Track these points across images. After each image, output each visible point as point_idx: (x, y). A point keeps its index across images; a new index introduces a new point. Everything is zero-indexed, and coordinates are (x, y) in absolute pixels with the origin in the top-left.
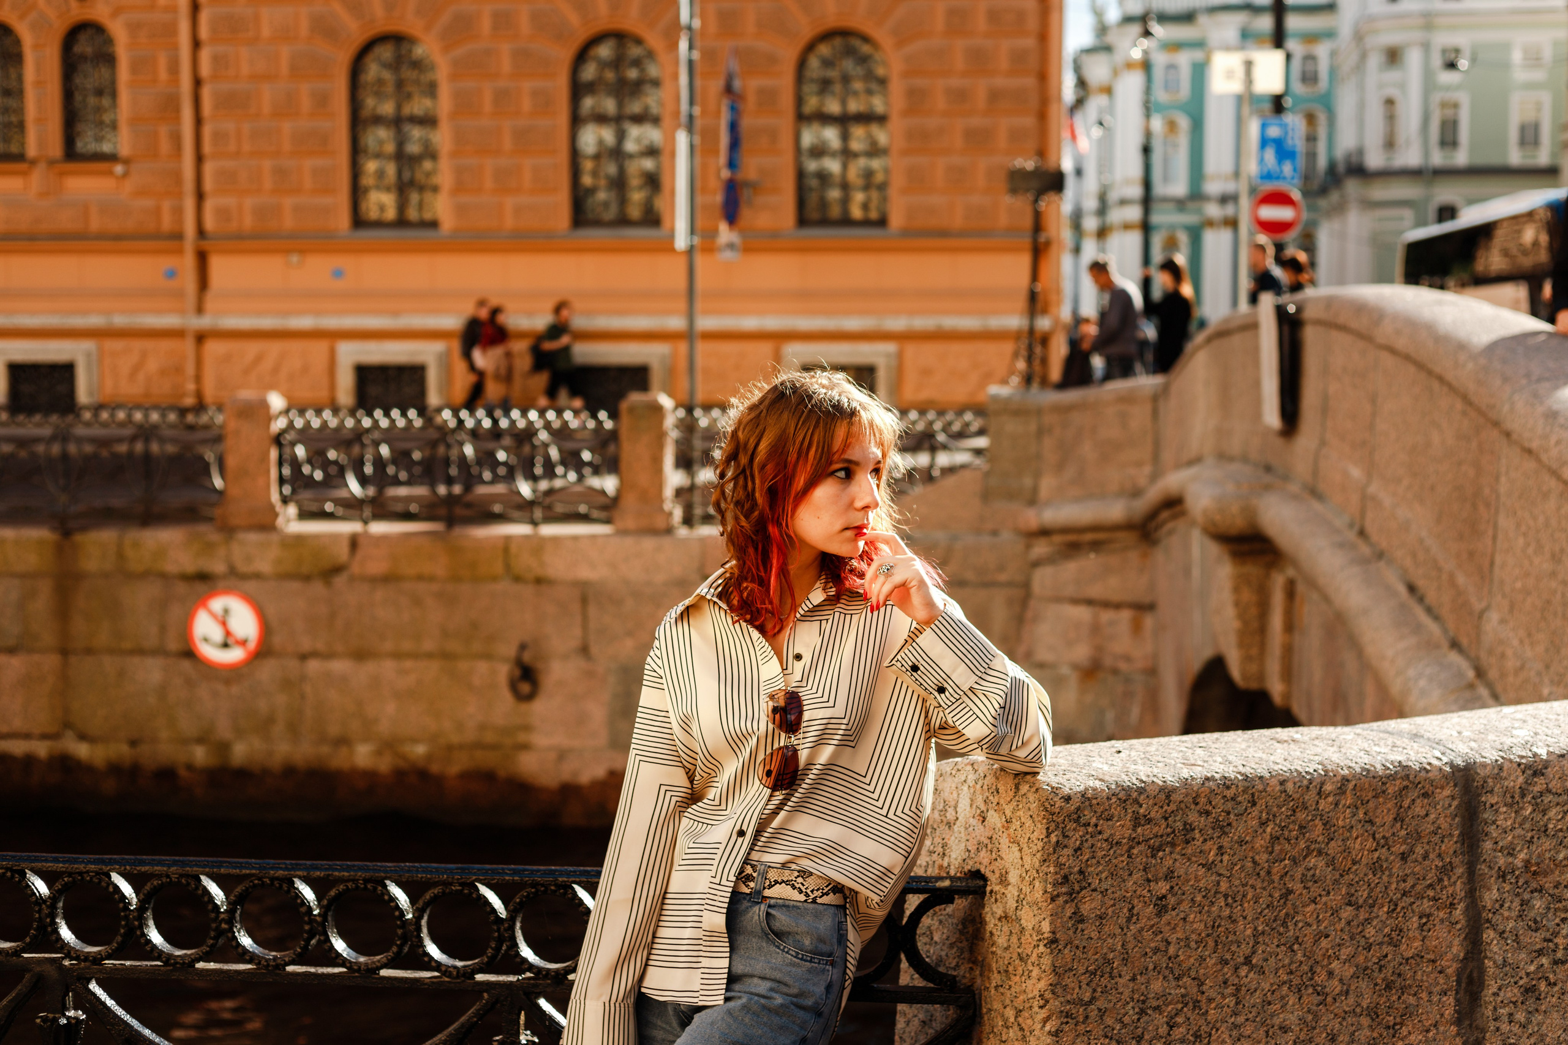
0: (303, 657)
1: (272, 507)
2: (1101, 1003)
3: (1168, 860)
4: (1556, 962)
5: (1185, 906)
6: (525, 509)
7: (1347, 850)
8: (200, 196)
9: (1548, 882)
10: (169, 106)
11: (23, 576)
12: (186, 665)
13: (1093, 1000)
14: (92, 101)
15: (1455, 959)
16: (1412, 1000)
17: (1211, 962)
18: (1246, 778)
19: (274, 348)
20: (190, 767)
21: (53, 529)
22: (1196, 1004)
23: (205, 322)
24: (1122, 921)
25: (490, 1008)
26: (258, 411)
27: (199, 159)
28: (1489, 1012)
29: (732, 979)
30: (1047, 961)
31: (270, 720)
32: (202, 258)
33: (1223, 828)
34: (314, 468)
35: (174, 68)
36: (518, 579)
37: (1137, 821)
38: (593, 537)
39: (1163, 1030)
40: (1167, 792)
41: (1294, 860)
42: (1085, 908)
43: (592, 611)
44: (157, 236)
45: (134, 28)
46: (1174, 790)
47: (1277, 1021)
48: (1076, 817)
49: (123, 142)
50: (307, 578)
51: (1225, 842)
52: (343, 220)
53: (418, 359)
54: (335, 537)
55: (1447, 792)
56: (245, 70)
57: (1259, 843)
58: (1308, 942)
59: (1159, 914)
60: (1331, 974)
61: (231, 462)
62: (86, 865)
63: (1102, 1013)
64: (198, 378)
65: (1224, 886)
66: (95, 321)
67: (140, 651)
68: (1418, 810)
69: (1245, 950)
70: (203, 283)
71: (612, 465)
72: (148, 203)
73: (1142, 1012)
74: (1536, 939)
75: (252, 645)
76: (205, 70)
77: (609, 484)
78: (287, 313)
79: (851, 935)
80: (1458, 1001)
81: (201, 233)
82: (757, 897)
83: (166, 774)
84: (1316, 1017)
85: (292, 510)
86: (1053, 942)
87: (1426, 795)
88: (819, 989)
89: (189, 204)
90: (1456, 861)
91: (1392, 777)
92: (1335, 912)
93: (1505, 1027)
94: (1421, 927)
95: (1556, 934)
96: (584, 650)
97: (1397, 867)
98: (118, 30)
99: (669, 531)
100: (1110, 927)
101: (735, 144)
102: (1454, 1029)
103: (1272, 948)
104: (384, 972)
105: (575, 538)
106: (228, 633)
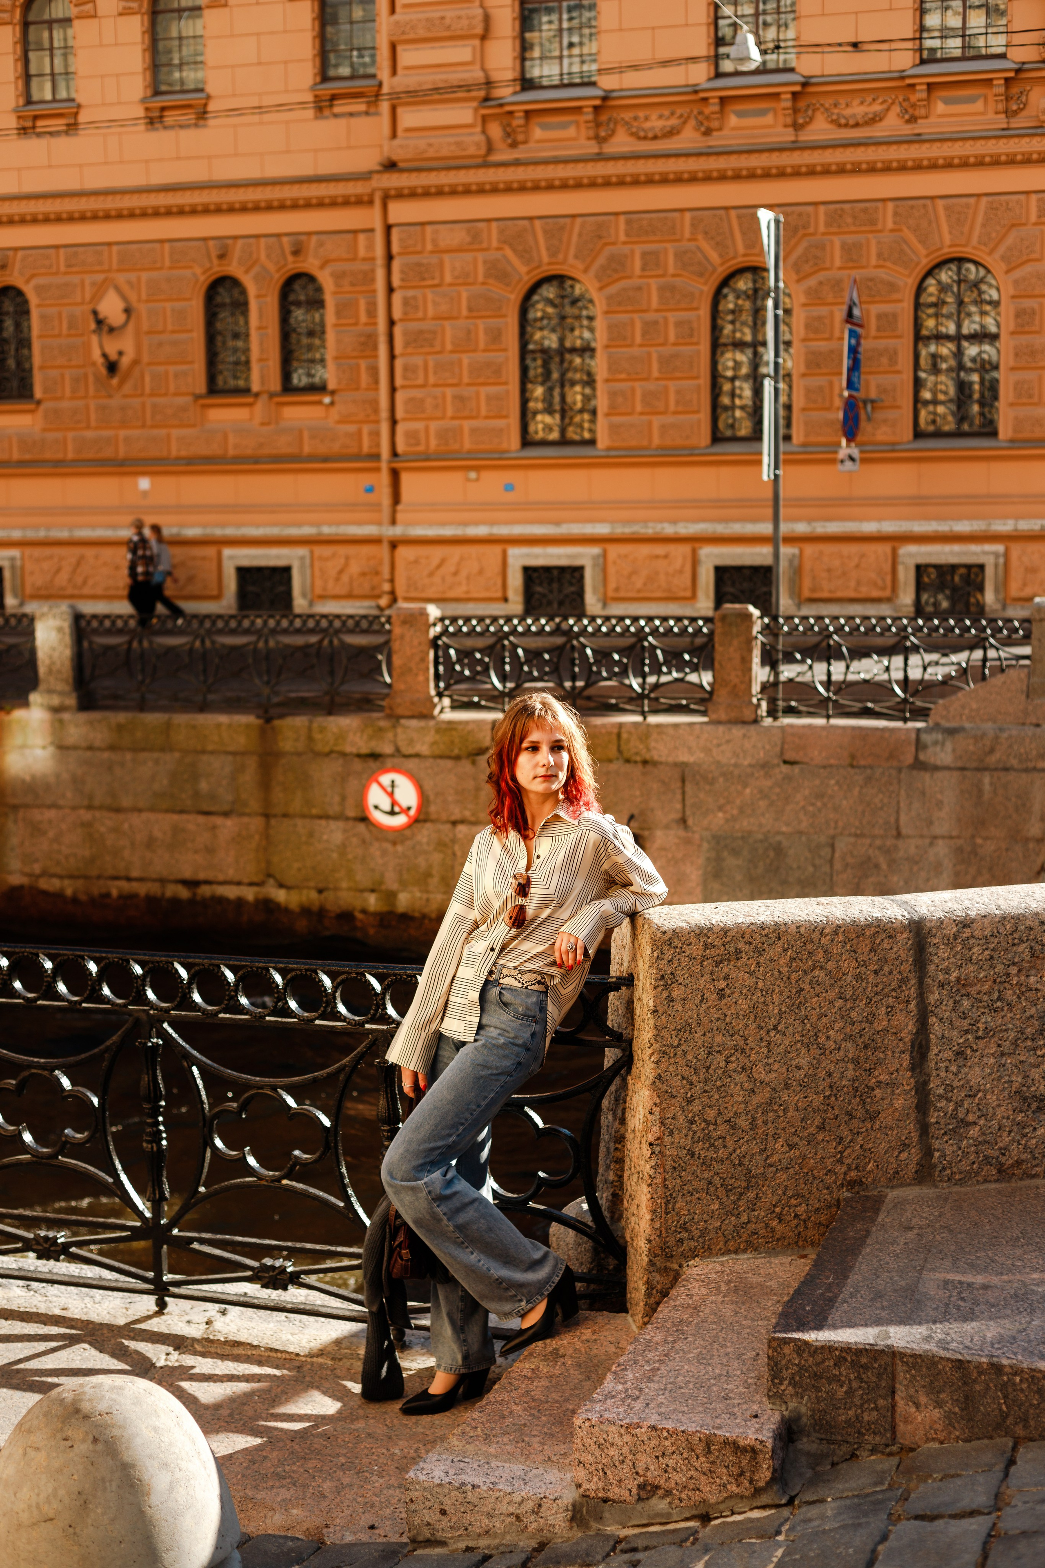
0: (454, 823)
1: (430, 698)
2: (684, 1047)
3: (725, 969)
4: (977, 1038)
5: (736, 995)
6: (636, 701)
7: (839, 967)
8: (394, 422)
9: (973, 991)
10: (368, 343)
11: (234, 754)
12: (361, 827)
13: (679, 1045)
14: (305, 341)
15: (910, 1032)
16: (881, 1055)
17: (752, 1027)
18: (776, 924)
19: (456, 552)
20: (364, 911)
21: (258, 717)
22: (743, 1051)
23: (397, 531)
24: (697, 1002)
25: (374, 1043)
26: (419, 620)
27: (393, 390)
28: (932, 1065)
29: (481, 1027)
30: (651, 1022)
31: (428, 875)
32: (395, 475)
33: (759, 952)
34: (463, 666)
35: (372, 313)
36: (628, 761)
37: (706, 947)
38: (691, 724)
39: (723, 1064)
40: (725, 931)
41: (805, 972)
42: (674, 994)
43: (689, 788)
44: (358, 457)
45: (338, 277)
46: (730, 929)
47: (794, 1063)
48: (669, 943)
49: (329, 374)
50: (457, 758)
51: (761, 960)
52: (515, 441)
53: (577, 563)
54: (479, 723)
55: (905, 935)
56: (431, 312)
57: (782, 961)
58: (814, 1019)
59: (720, 999)
60: (828, 1038)
61: (397, 661)
62: (160, 958)
63: (685, 1053)
64: (392, 581)
65: (760, 984)
66: (307, 531)
67: (327, 817)
68: (886, 945)
69: (774, 1021)
70: (396, 498)
71: (709, 664)
72: (352, 428)
73: (710, 1053)
74: (965, 1024)
75: (412, 812)
76: (397, 314)
77: (706, 678)
78: (466, 524)
79: (550, 1007)
80: (912, 1058)
81: (394, 454)
82: (497, 983)
83: (346, 916)
84: (819, 1062)
85: (446, 701)
86: (655, 1011)
87: (890, 937)
88: (527, 1035)
89: (384, 428)
90: (911, 976)
91: (869, 926)
92: (831, 1002)
93: (943, 1074)
94: (888, 1013)
95: (978, 1021)
96: (683, 821)
97: (871, 978)
98: (325, 279)
99: (756, 721)
100: (690, 1005)
101: (855, 366)
102: (909, 1074)
103: (791, 1021)
104: (317, 1022)
105: (676, 726)
106: (394, 803)
